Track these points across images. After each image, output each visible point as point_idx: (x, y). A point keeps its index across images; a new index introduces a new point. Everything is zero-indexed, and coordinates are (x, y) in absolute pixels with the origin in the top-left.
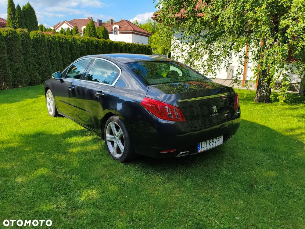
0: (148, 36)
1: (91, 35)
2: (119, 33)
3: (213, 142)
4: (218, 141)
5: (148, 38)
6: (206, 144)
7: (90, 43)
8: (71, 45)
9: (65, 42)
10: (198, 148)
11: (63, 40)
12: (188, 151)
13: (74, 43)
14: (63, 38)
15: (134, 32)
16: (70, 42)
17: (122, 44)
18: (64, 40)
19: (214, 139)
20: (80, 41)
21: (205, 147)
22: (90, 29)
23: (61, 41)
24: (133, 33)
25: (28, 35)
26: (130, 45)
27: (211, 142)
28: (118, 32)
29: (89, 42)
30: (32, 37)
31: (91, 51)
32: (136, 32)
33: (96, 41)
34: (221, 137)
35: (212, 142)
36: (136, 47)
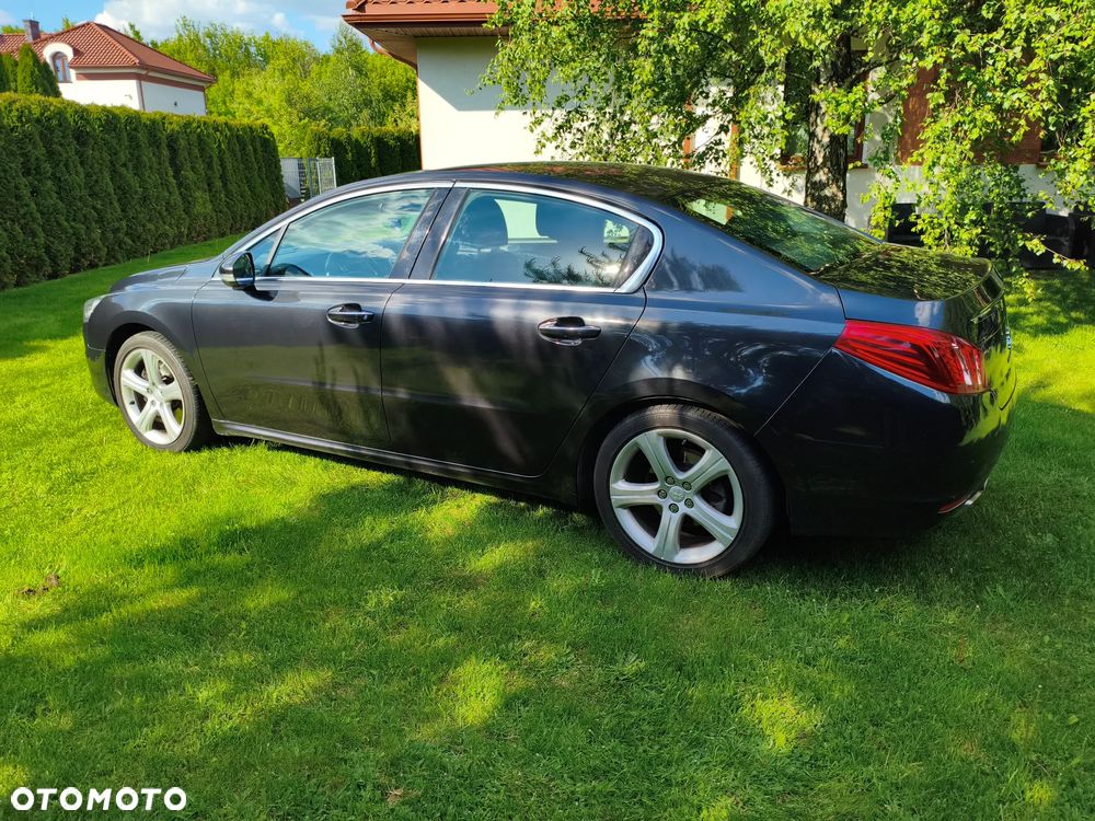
0: (202, 89)
2: (78, 78)
5: (202, 93)
15: (144, 72)
17: (171, 123)
24: (138, 77)
26: (199, 127)
28: (73, 73)
32: (151, 74)
36: (221, 133)
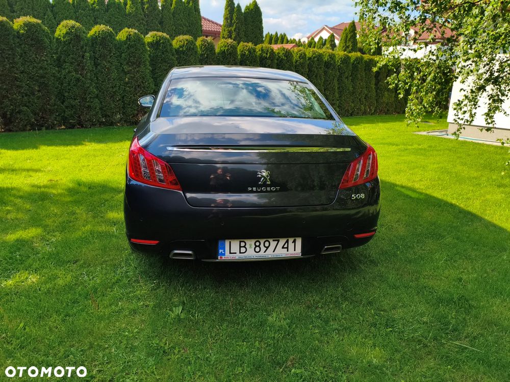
1: (348, 47)
3: (267, 248)
4: (283, 248)
6: (244, 247)
7: (316, 59)
8: (281, 61)
9: (270, 57)
10: (220, 251)
11: (267, 54)
12: (190, 250)
13: (285, 58)
14: (268, 51)
16: (280, 57)
18: (269, 54)
19: (271, 240)
20: (299, 55)
21: (240, 253)
22: (347, 37)
23: (264, 55)
25: (211, 46)
27: (259, 246)
29: (314, 58)
30: (217, 50)
31: (316, 72)
33: (329, 55)
34: (294, 242)
35: (262, 246)
